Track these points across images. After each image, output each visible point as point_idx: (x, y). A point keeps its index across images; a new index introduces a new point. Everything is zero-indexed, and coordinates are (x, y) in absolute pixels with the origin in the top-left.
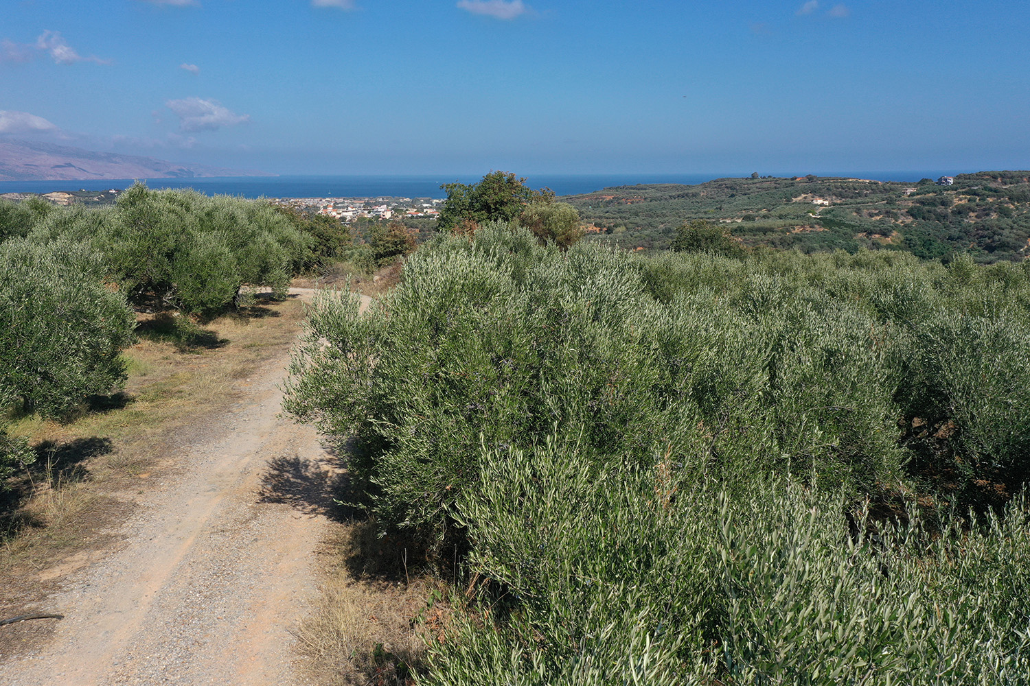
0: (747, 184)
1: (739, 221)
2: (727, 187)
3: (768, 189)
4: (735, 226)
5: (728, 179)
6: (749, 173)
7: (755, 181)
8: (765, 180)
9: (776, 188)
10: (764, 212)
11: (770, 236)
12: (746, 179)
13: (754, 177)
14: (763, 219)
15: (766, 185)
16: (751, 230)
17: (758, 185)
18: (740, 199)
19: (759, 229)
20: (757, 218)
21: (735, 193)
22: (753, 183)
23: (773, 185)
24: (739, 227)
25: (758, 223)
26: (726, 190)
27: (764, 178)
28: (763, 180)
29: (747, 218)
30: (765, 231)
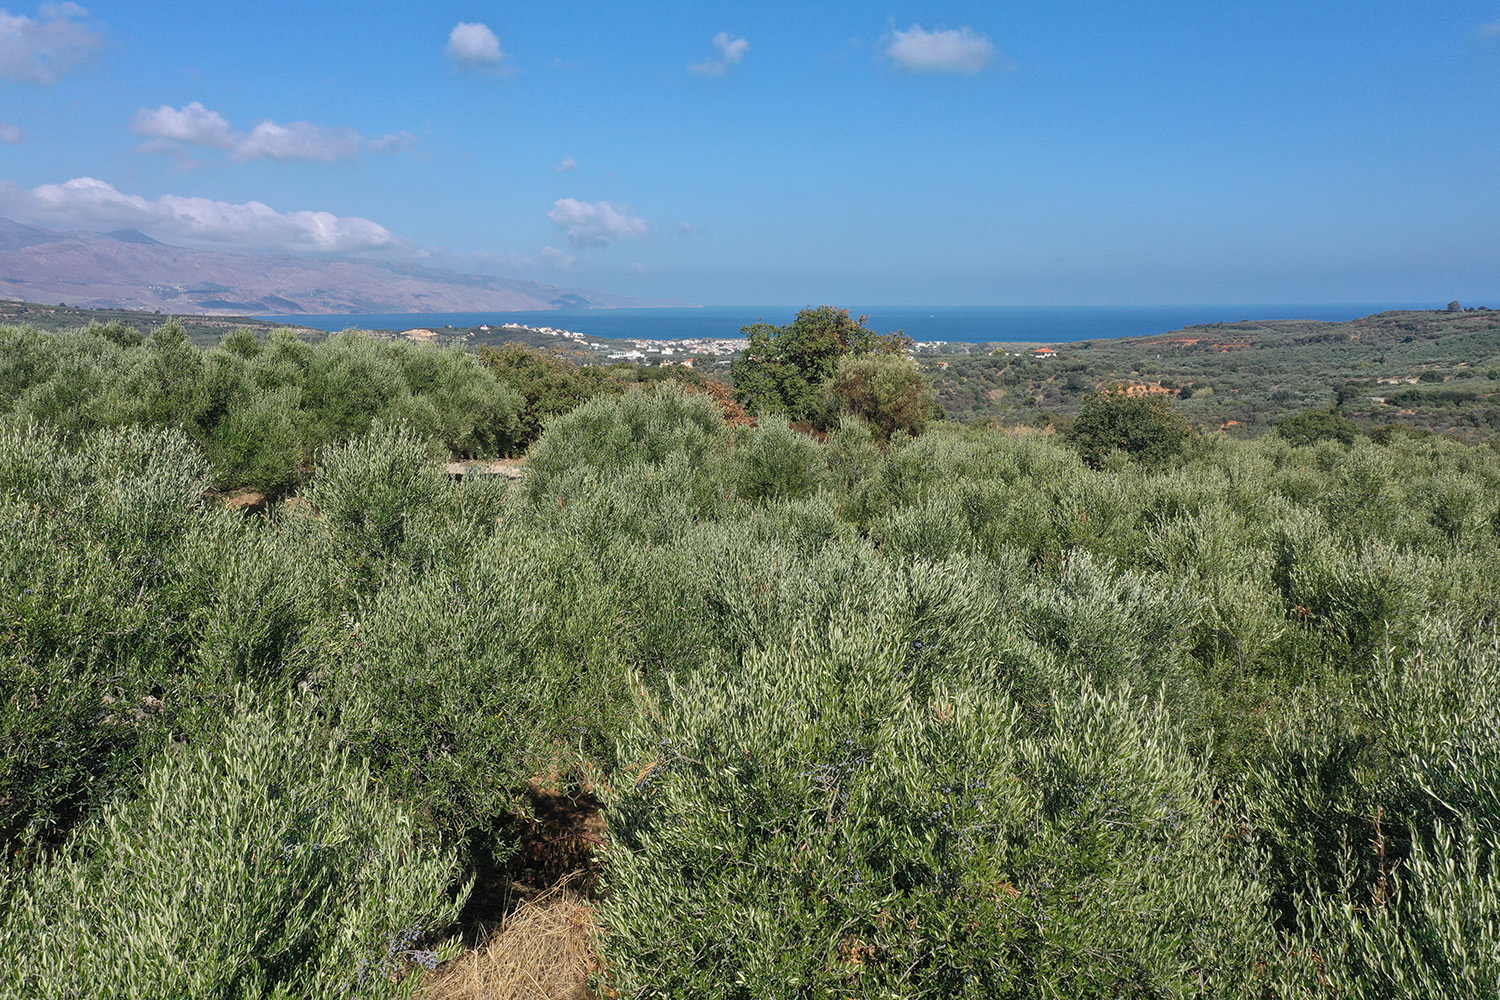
0: (1438, 321)
1: (1413, 382)
2: (1399, 326)
3: (1475, 329)
4: (1403, 390)
5: (1403, 312)
6: (1443, 302)
7: (1454, 315)
8: (1472, 313)
9: (1490, 327)
10: (1462, 367)
11: (1468, 408)
12: (1437, 312)
13: (1451, 308)
14: (1458, 380)
15: (1471, 322)
16: (1433, 398)
17: (1457, 322)
18: (1421, 345)
19: (1447, 396)
20: (1447, 378)
21: (1412, 336)
22: (1448, 319)
23: (1486, 322)
24: (1409, 392)
25: (1449, 385)
26: (1397, 331)
27: (1471, 310)
28: (1467, 314)
29: (1427, 377)
30: (1458, 399)
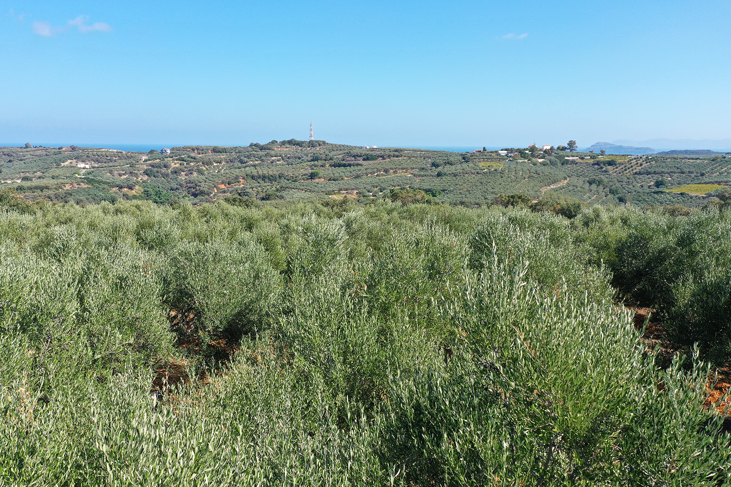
0: (22, 152)
1: (19, 181)
2: (5, 154)
3: (40, 156)
4: (15, 186)
5: (5, 148)
7: (29, 149)
8: (37, 149)
9: (47, 155)
10: (39, 174)
11: (46, 192)
12: (21, 148)
13: (27, 146)
14: (39, 180)
15: (39, 153)
16: (30, 188)
17: (31, 153)
18: (17, 164)
19: (36, 188)
20: (34, 179)
21: (12, 159)
22: (27, 151)
23: (44, 153)
24: (19, 186)
25: (35, 182)
26: (4, 157)
27: (36, 147)
28: (35, 149)
29: (25, 179)
30: (42, 189)
